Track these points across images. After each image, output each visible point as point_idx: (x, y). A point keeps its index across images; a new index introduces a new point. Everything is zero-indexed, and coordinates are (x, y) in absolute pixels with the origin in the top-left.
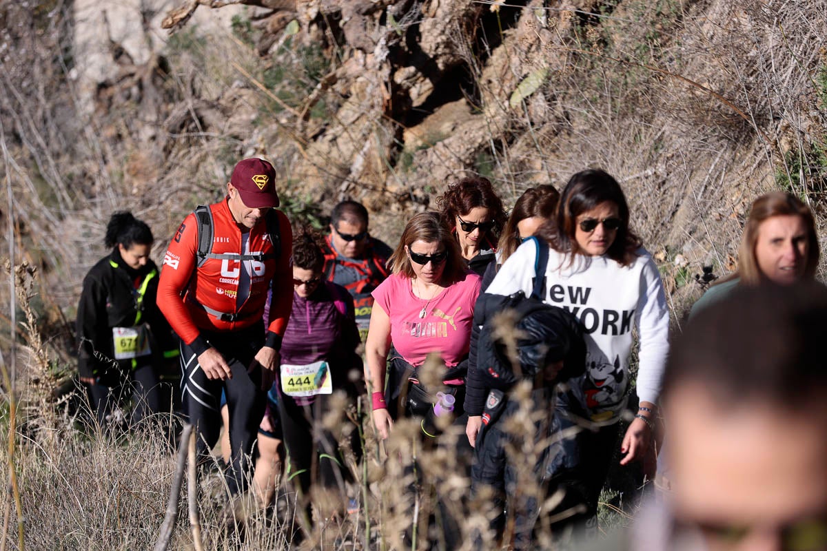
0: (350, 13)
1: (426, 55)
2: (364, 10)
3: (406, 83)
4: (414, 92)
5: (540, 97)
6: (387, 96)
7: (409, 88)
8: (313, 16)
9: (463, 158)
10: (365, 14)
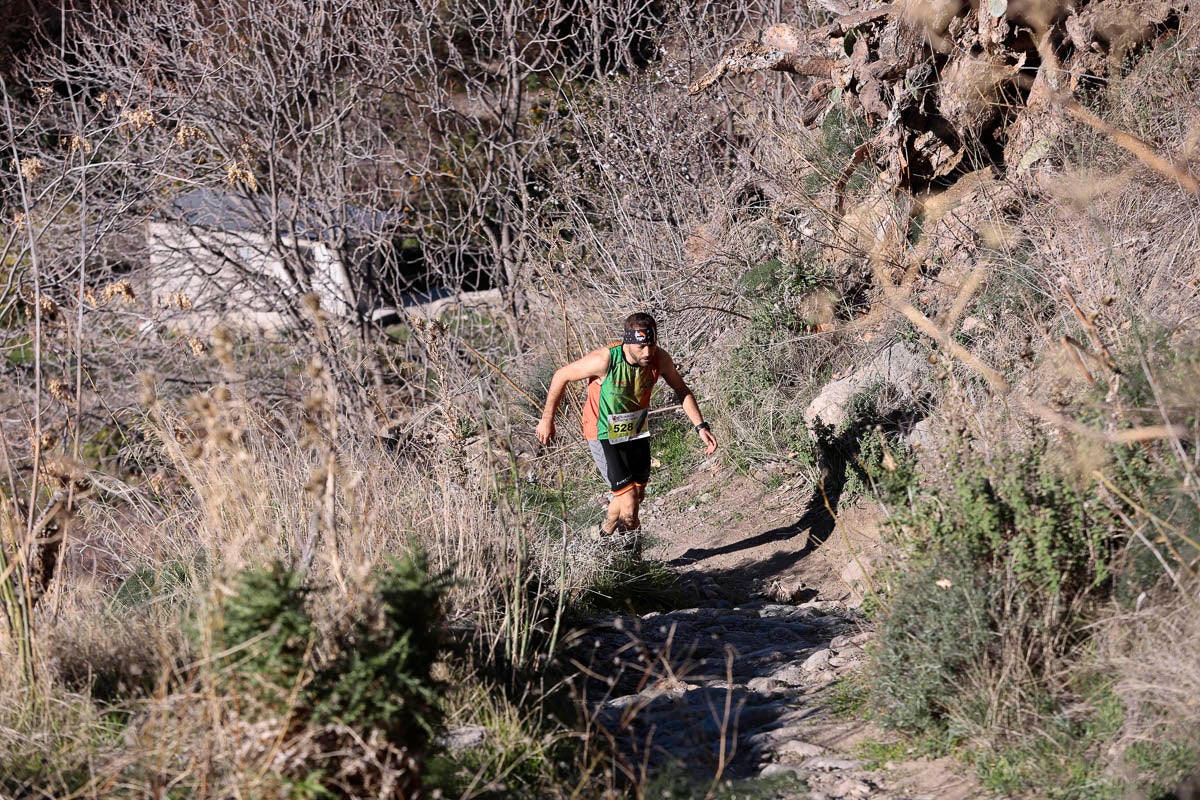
0: (867, 77)
1: (945, 121)
2: (882, 74)
3: (926, 152)
4: (934, 160)
5: (1048, 165)
6: (905, 164)
7: (929, 155)
8: (848, 82)
9: (972, 227)
10: (882, 79)
